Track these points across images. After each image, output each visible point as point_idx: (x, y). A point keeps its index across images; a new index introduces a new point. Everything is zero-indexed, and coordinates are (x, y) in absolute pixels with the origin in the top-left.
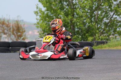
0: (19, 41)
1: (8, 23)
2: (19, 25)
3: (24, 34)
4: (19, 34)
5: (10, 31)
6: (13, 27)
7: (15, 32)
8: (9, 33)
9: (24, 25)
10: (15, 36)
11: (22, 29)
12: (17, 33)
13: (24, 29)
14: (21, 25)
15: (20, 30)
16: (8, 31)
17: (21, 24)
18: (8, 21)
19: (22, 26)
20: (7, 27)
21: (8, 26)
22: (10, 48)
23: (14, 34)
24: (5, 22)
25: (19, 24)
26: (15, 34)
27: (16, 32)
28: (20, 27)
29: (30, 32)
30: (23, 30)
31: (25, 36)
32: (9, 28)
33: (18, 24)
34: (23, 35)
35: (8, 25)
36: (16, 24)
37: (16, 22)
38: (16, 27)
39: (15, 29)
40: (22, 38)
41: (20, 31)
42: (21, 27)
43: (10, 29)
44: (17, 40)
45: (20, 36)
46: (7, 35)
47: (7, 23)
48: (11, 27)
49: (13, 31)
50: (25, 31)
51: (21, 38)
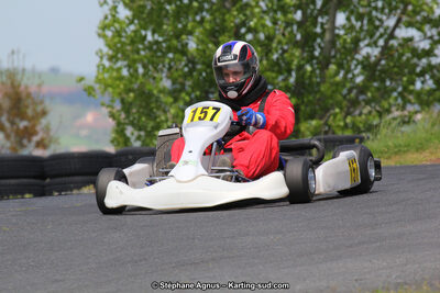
0: (25, 152)
2: (22, 88)
3: (44, 121)
4: (23, 124)
7: (4, 119)
10: (7, 137)
11: (35, 103)
12: (13, 123)
13: (42, 102)
14: (26, 87)
15: (27, 107)
17: (28, 84)
19: (33, 89)
25: (19, 86)
26: (7, 125)
27: (9, 120)
28: (24, 95)
30: (39, 109)
31: (47, 129)
33: (14, 86)
34: (38, 128)
36: (9, 82)
38: (6, 95)
39: (6, 104)
40: (36, 139)
41: (25, 114)
42: (29, 95)
44: (14, 149)
45: (28, 133)
50: (44, 113)
51: (30, 141)
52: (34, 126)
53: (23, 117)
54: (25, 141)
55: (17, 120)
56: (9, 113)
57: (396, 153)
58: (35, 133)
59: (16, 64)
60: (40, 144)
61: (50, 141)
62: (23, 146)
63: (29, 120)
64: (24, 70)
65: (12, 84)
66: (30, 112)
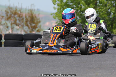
0: (34, 33)
1: (21, 12)
2: (34, 15)
3: (39, 24)
4: (33, 25)
5: (23, 22)
6: (26, 17)
7: (28, 23)
8: (22, 24)
9: (39, 14)
10: (29, 28)
11: (37, 19)
12: (31, 24)
13: (39, 19)
14: (35, 15)
15: (35, 20)
16: (21, 22)
17: (35, 13)
18: (20, 11)
19: (37, 15)
20: (19, 17)
21: (21, 16)
22: (24, 41)
23: (27, 26)
24: (17, 11)
26: (29, 25)
28: (34, 17)
29: (47, 24)
30: (38, 21)
31: (40, 27)
32: (21, 18)
33: (32, 14)
34: (38, 26)
35: (21, 14)
36: (30, 13)
37: (29, 12)
38: (29, 16)
39: (29, 19)
42: (36, 17)
43: (23, 19)
44: (31, 32)
45: (35, 27)
46: (20, 26)
47: (19, 13)
48: (24, 17)
49: (27, 22)
50: (40, 22)
51: (35, 29)
52: (36, 26)
54: (34, 30)
55: (32, 24)
58: (37, 28)
59: (33, 8)
61: (41, 30)
63: (35, 24)
64: (35, 10)
66: (35, 21)
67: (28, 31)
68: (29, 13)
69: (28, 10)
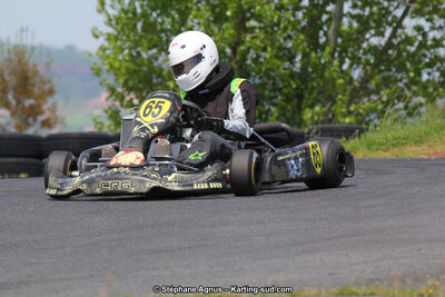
0: (30, 132)
2: (30, 66)
3: (50, 101)
4: (28, 102)
7: (10, 97)
9: (48, 65)
10: (13, 115)
11: (43, 82)
12: (19, 102)
13: (49, 82)
14: (34, 66)
15: (34, 85)
19: (41, 69)
23: (7, 106)
25: (26, 64)
26: (13, 102)
27: (15, 98)
28: (30, 74)
30: (47, 87)
31: (53, 110)
33: (21, 64)
34: (44, 107)
36: (16, 61)
37: (12, 56)
38: (13, 73)
40: (41, 118)
41: (31, 91)
42: (36, 73)
44: (18, 127)
45: (34, 112)
49: (4, 91)
50: (51, 92)
51: (35, 120)
52: (39, 105)
53: (29, 95)
54: (31, 120)
55: (23, 98)
56: (15, 89)
57: (394, 145)
58: (41, 113)
59: (24, 42)
60: (46, 124)
61: (56, 122)
62: (28, 125)
63: (36, 99)
64: (33, 48)
65: (20, 61)
66: (36, 90)
67: (8, 124)
68: (10, 60)
69: (9, 51)
